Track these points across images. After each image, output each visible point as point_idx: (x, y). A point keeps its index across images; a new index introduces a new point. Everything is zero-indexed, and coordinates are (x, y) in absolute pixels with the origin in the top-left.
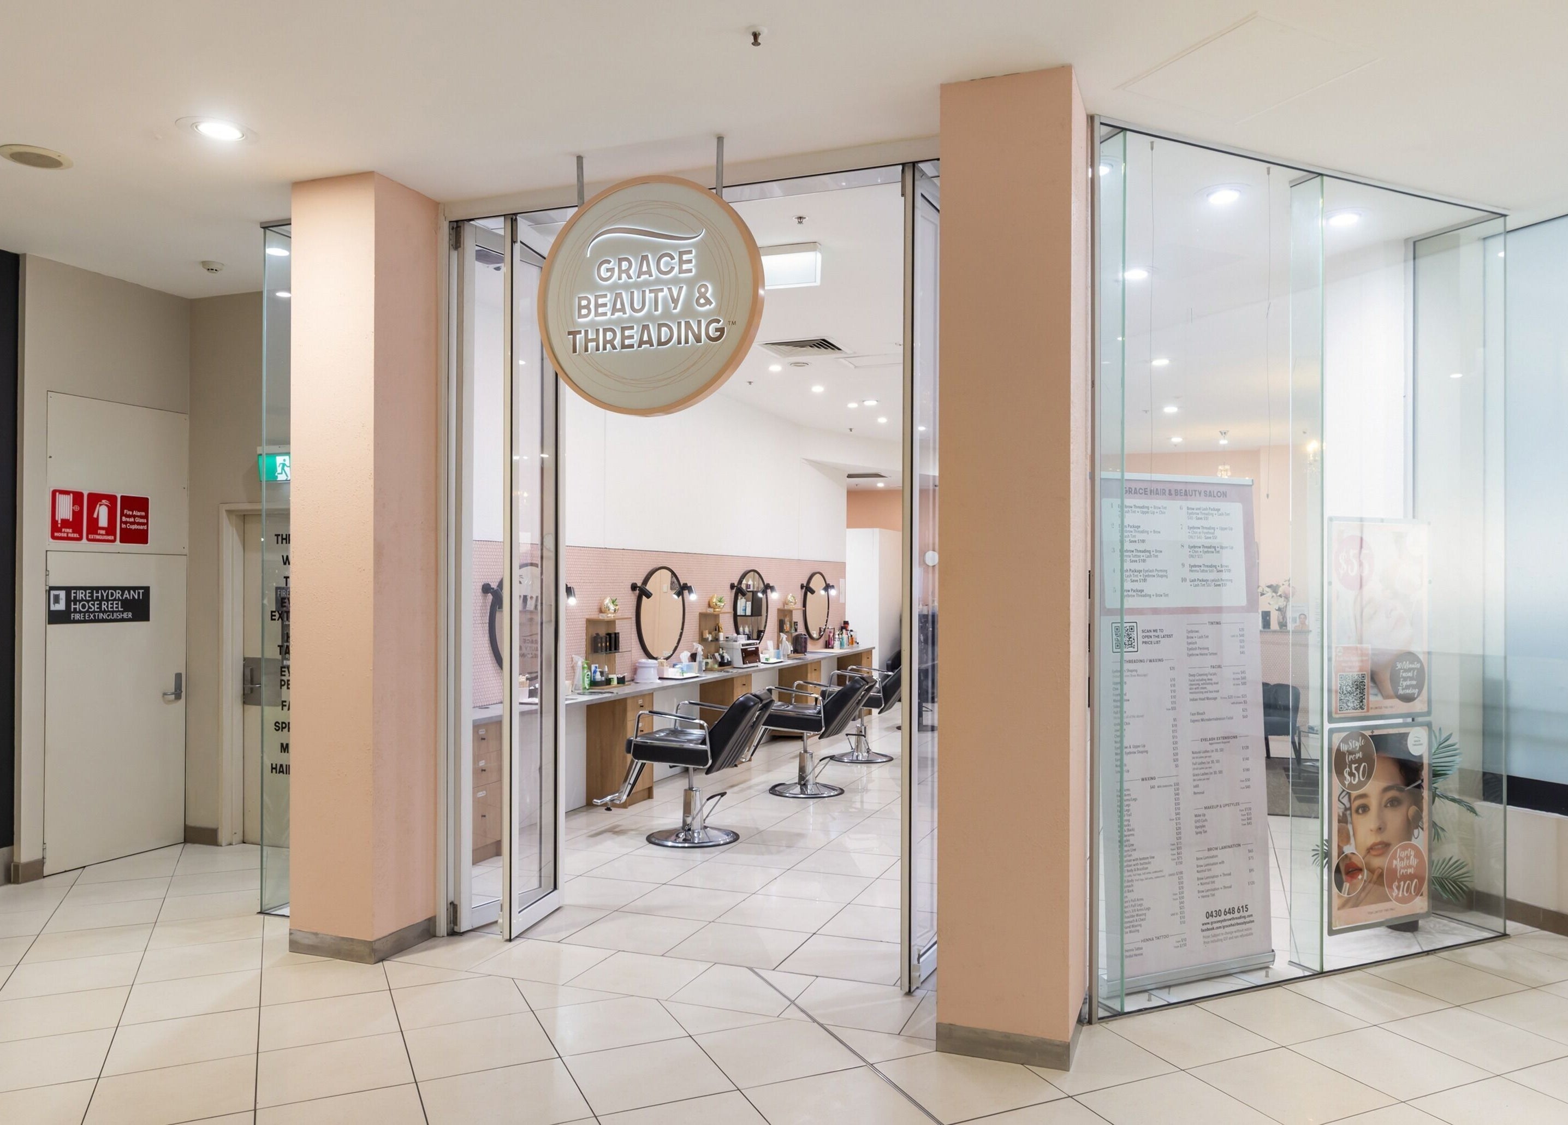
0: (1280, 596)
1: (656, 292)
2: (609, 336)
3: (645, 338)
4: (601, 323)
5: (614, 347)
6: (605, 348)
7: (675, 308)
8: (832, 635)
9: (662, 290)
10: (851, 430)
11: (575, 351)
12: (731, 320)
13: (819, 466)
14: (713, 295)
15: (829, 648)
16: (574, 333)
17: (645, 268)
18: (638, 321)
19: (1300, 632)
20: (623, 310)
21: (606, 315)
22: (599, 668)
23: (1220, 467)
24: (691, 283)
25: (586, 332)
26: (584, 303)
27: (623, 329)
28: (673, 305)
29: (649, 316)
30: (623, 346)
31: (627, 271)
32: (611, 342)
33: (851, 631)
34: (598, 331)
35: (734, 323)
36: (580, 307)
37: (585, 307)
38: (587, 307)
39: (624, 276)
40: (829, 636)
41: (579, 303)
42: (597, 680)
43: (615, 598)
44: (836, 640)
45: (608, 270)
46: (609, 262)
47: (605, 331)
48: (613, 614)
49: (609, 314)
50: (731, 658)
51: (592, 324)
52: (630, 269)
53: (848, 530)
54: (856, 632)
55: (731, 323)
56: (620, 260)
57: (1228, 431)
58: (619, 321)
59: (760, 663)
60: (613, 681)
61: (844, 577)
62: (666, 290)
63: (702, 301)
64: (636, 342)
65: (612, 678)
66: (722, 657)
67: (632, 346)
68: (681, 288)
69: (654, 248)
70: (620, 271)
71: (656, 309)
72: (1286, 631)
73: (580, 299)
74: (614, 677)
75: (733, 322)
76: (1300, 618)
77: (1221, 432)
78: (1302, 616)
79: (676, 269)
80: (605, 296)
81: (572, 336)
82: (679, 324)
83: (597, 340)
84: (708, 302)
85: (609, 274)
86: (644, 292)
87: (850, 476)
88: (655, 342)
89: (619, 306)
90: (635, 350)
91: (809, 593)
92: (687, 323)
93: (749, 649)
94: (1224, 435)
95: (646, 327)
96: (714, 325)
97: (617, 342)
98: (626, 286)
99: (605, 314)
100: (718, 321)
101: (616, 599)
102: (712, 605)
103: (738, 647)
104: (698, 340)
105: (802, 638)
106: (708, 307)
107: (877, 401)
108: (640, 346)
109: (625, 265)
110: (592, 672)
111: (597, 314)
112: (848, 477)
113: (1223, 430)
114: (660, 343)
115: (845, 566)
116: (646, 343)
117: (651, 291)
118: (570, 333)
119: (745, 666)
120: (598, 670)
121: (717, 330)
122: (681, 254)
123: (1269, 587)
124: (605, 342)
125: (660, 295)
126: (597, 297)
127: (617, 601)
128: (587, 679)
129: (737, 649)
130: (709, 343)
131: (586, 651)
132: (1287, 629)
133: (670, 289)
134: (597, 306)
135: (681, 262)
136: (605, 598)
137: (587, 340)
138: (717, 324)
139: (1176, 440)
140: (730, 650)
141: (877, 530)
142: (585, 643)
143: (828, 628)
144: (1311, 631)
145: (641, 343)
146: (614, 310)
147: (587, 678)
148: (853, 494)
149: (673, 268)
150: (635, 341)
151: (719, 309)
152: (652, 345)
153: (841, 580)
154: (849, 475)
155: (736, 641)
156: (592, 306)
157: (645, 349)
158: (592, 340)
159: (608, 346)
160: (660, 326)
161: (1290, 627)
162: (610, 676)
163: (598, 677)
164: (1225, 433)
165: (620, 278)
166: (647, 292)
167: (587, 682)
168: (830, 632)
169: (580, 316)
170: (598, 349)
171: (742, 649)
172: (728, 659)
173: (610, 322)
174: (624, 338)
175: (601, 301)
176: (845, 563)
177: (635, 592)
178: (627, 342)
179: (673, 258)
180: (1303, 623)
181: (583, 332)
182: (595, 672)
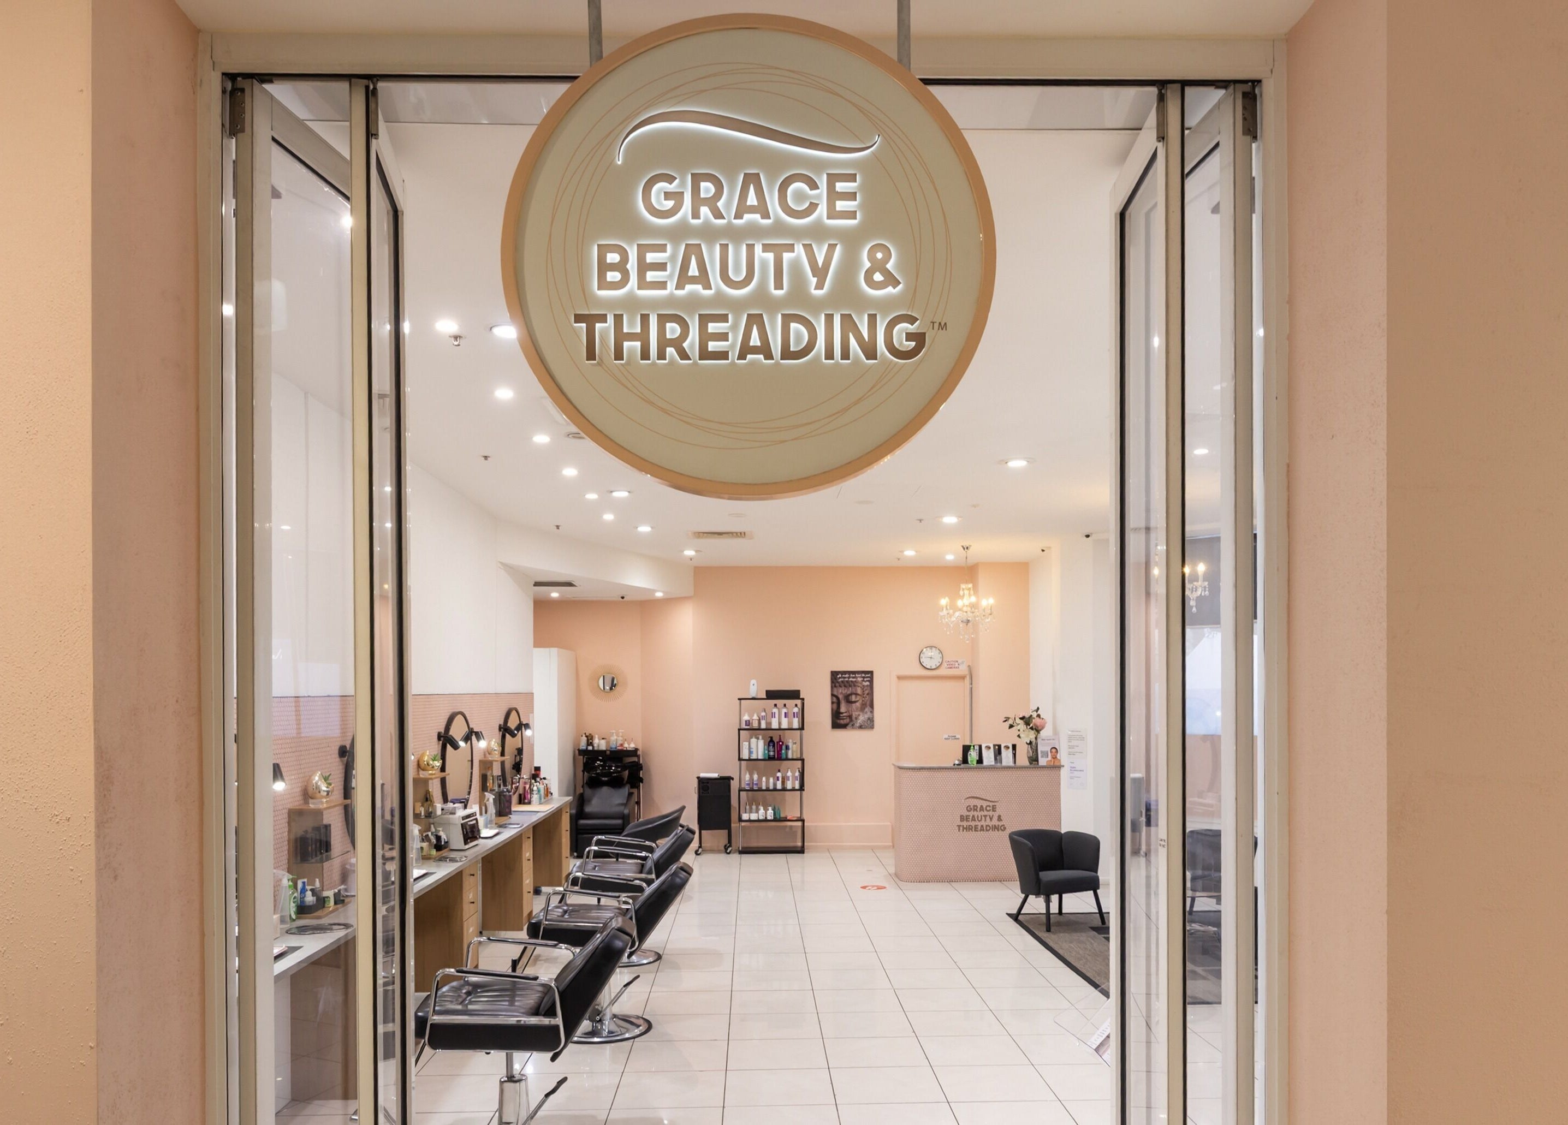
0: (1032, 728)
1: (778, 250)
2: (673, 330)
3: (755, 340)
4: (654, 304)
5: (684, 355)
6: (661, 356)
7: (820, 286)
8: (527, 786)
9: (791, 248)
10: (558, 527)
11: (591, 355)
12: (937, 320)
13: (511, 570)
14: (900, 265)
15: (524, 803)
16: (590, 320)
17: (752, 200)
18: (737, 305)
19: (1053, 768)
20: (703, 278)
21: (665, 288)
22: (308, 885)
23: (963, 586)
24: (852, 240)
25: (618, 319)
26: (613, 258)
27: (704, 320)
28: (815, 279)
29: (761, 296)
30: (705, 354)
31: (711, 203)
32: (677, 344)
33: (544, 779)
34: (645, 319)
35: (943, 326)
36: (604, 267)
37: (613, 267)
38: (621, 267)
39: (705, 211)
40: (525, 788)
41: (601, 259)
42: (307, 904)
43: (328, 774)
44: (535, 792)
45: (668, 195)
46: (670, 179)
47: (663, 319)
48: (326, 798)
49: (671, 286)
50: (447, 837)
51: (631, 303)
52: (719, 199)
53: (535, 649)
54: (550, 780)
55: (936, 325)
56: (697, 179)
57: (970, 546)
58: (693, 302)
59: (480, 840)
60: (329, 901)
61: (533, 713)
62: (799, 249)
63: (878, 277)
64: (733, 346)
65: (327, 897)
66: (438, 838)
67: (723, 355)
68: (832, 247)
69: (774, 162)
70: (697, 201)
71: (779, 286)
72: (1037, 766)
73: (603, 250)
74: (329, 894)
75: (940, 323)
76: (1051, 752)
77: (963, 547)
78: (1054, 750)
79: (822, 210)
80: (662, 248)
81: (584, 325)
82: (829, 318)
83: (643, 337)
84: (891, 280)
85: (670, 204)
86: (751, 247)
87: (537, 584)
88: (776, 349)
89: (693, 270)
90: (729, 364)
91: (508, 736)
92: (846, 319)
93: (469, 823)
94: (966, 550)
95: (756, 320)
96: (903, 327)
97: (692, 342)
98: (709, 233)
99: (662, 285)
100: (912, 320)
101: (330, 775)
102: (422, 766)
103: (457, 822)
104: (871, 353)
105: (504, 796)
106: (890, 289)
107: (629, 492)
108: (742, 356)
109: (707, 188)
110: (299, 891)
111: (643, 284)
112: (534, 585)
113: (966, 544)
114: (787, 354)
115: (533, 696)
116: (755, 350)
117: (766, 248)
118: (579, 318)
119: (467, 847)
120: (309, 888)
121: (910, 337)
122: (832, 179)
123: (1021, 719)
124: (663, 343)
125: (787, 256)
126: (642, 250)
127: (331, 777)
128: (294, 905)
129: (456, 824)
130: (892, 361)
131: (288, 860)
132: (1038, 764)
133: (808, 248)
134: (643, 267)
135: (833, 196)
136: (314, 773)
137: (621, 337)
138: (909, 326)
139: (909, 553)
140: (446, 825)
141: (554, 651)
142: (286, 848)
143: (523, 778)
144: (1063, 766)
145: (745, 350)
146: (684, 279)
147: (294, 902)
148: (541, 607)
149: (813, 207)
150: (733, 344)
151: (912, 295)
152: (769, 356)
153: (531, 715)
154: (535, 583)
155: (454, 814)
156: (632, 265)
157: (753, 363)
158: (632, 337)
159: (670, 351)
160: (787, 319)
161: (1042, 761)
162: (325, 894)
163: (310, 898)
164: (967, 548)
165: (696, 215)
166: (758, 249)
167: (293, 909)
168: (525, 783)
169: (603, 284)
170: (645, 355)
171: (462, 824)
172: (445, 839)
173: (671, 301)
174: (705, 337)
175: (651, 257)
176: (533, 693)
177: (343, 759)
178: (712, 346)
179: (813, 185)
180: (1055, 758)
181: (610, 319)
182: (304, 890)
